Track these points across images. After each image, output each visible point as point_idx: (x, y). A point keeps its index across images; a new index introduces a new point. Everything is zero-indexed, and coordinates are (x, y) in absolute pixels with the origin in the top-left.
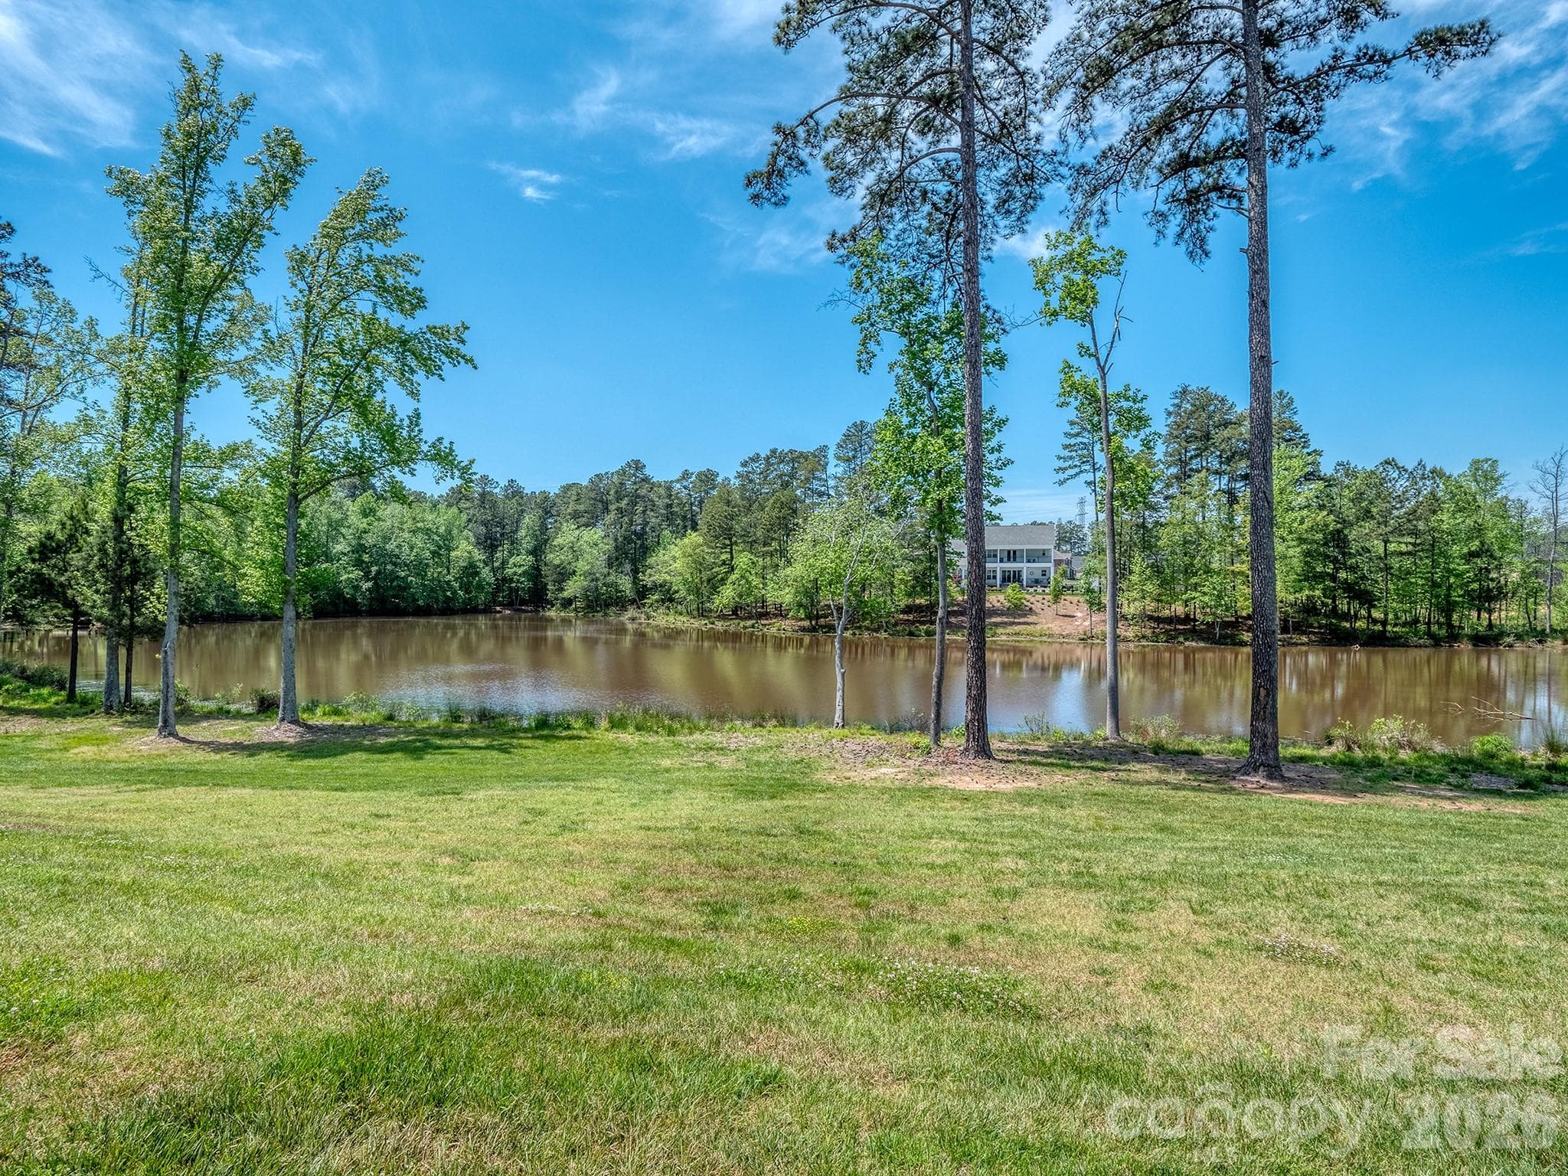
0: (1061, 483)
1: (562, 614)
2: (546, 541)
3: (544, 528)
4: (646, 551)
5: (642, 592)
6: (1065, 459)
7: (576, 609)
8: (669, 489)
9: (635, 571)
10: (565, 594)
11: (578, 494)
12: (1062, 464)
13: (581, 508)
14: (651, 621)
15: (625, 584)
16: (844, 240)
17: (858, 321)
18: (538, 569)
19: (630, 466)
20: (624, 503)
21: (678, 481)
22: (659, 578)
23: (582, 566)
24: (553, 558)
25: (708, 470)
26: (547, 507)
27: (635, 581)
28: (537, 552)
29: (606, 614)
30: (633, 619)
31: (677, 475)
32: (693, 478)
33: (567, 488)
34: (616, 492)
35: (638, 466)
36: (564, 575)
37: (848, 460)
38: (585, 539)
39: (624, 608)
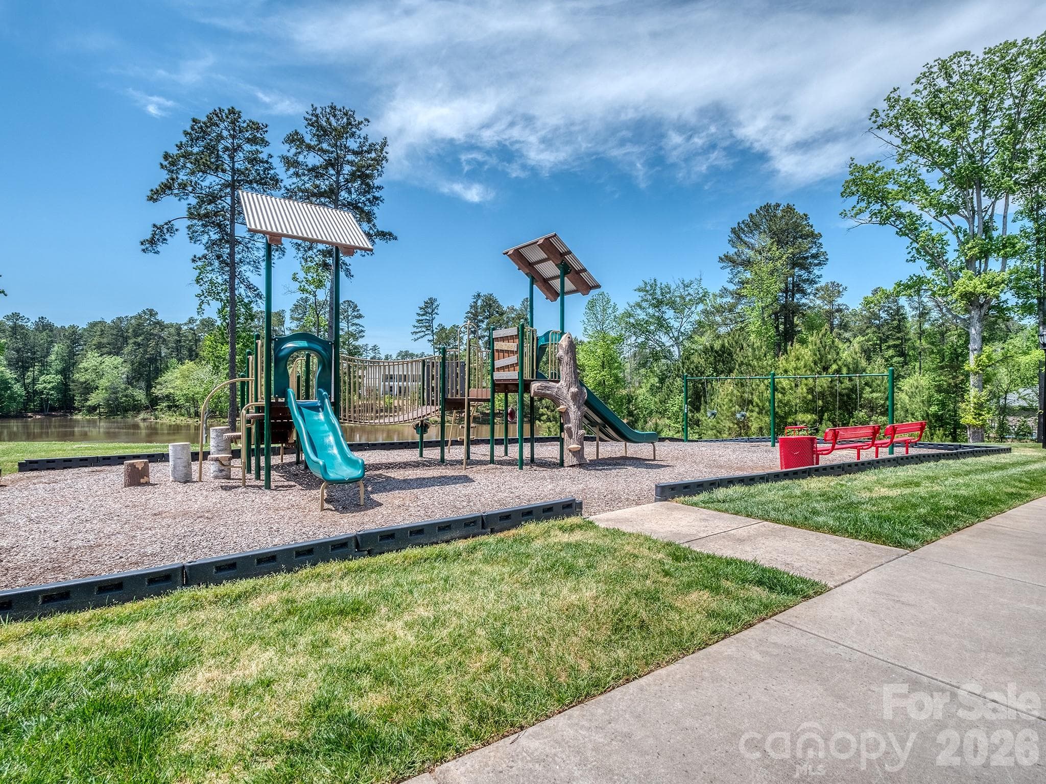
0: (415, 340)
1: (88, 417)
2: (74, 364)
3: (72, 354)
4: (159, 372)
5: (154, 402)
6: (417, 327)
7: (100, 414)
8: (179, 329)
9: (149, 387)
10: (89, 403)
11: (102, 331)
12: (415, 330)
13: (105, 340)
14: (158, 421)
15: (140, 395)
16: (200, 259)
17: (198, 296)
18: (66, 385)
19: (145, 313)
20: (139, 339)
21: (186, 324)
22: (165, 392)
23: (104, 382)
24: (80, 377)
25: (209, 318)
26: (74, 338)
27: (149, 394)
28: (66, 372)
29: (124, 417)
30: (144, 420)
31: (186, 320)
32: (198, 322)
33: (93, 325)
34: (134, 331)
35: (152, 313)
36: (88, 389)
37: (298, 319)
38: (107, 363)
39: (139, 412)
